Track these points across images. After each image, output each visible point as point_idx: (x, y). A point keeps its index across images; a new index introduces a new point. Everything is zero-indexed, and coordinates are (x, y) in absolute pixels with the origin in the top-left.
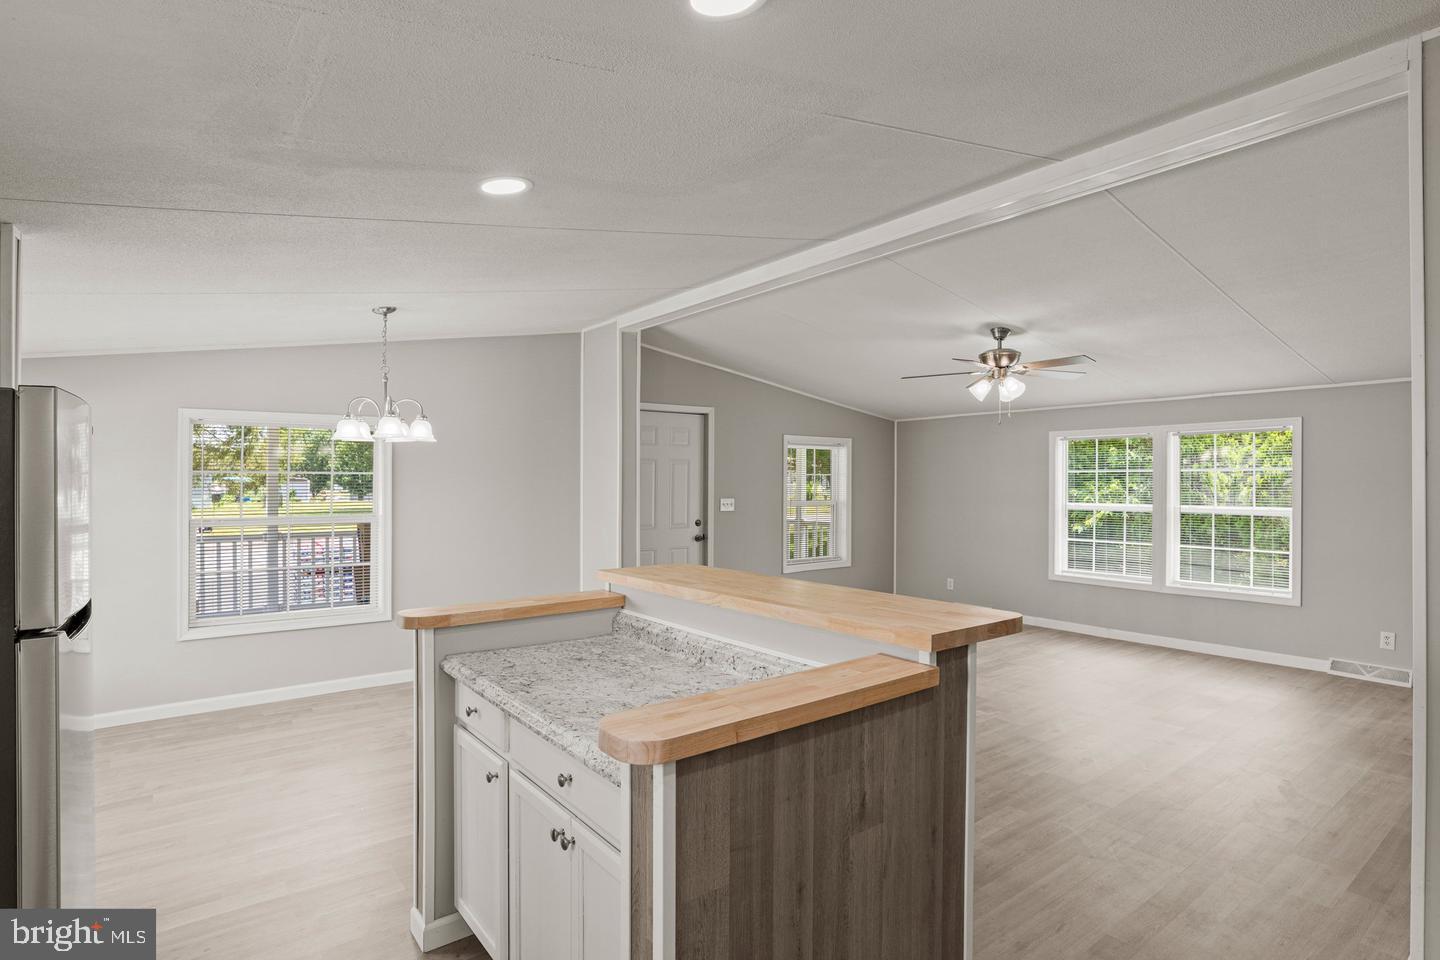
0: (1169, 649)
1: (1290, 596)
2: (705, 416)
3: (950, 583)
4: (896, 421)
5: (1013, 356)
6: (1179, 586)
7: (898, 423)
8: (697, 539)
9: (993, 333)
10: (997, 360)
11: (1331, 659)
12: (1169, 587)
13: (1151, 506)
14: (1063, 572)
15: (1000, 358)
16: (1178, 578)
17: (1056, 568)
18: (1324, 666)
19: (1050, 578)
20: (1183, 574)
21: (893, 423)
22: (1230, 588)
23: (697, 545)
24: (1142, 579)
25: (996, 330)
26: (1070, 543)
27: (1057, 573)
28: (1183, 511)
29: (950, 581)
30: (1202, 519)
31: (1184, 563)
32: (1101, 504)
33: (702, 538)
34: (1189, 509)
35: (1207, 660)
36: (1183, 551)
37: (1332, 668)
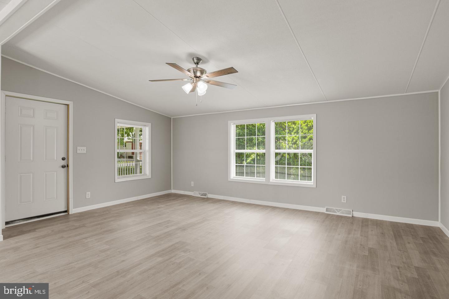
0: (271, 207)
1: (313, 184)
2: (68, 105)
3: (192, 184)
4: (172, 118)
5: (202, 72)
6: (274, 181)
7: (173, 118)
8: (63, 167)
9: (193, 60)
10: (195, 73)
11: (326, 207)
12: (271, 182)
13: (265, 150)
14: (234, 177)
15: (196, 71)
16: (274, 179)
17: (231, 176)
18: (323, 210)
19: (229, 180)
20: (276, 177)
21: (171, 118)
22: (292, 182)
23: (64, 170)
24: (261, 180)
25: (195, 59)
26: (236, 166)
27: (231, 178)
28: (276, 152)
29: (192, 183)
30: (283, 155)
31: (276, 173)
32: (247, 150)
33: (66, 167)
34: (278, 151)
35: (285, 210)
36: (276, 167)
37: (327, 211)
